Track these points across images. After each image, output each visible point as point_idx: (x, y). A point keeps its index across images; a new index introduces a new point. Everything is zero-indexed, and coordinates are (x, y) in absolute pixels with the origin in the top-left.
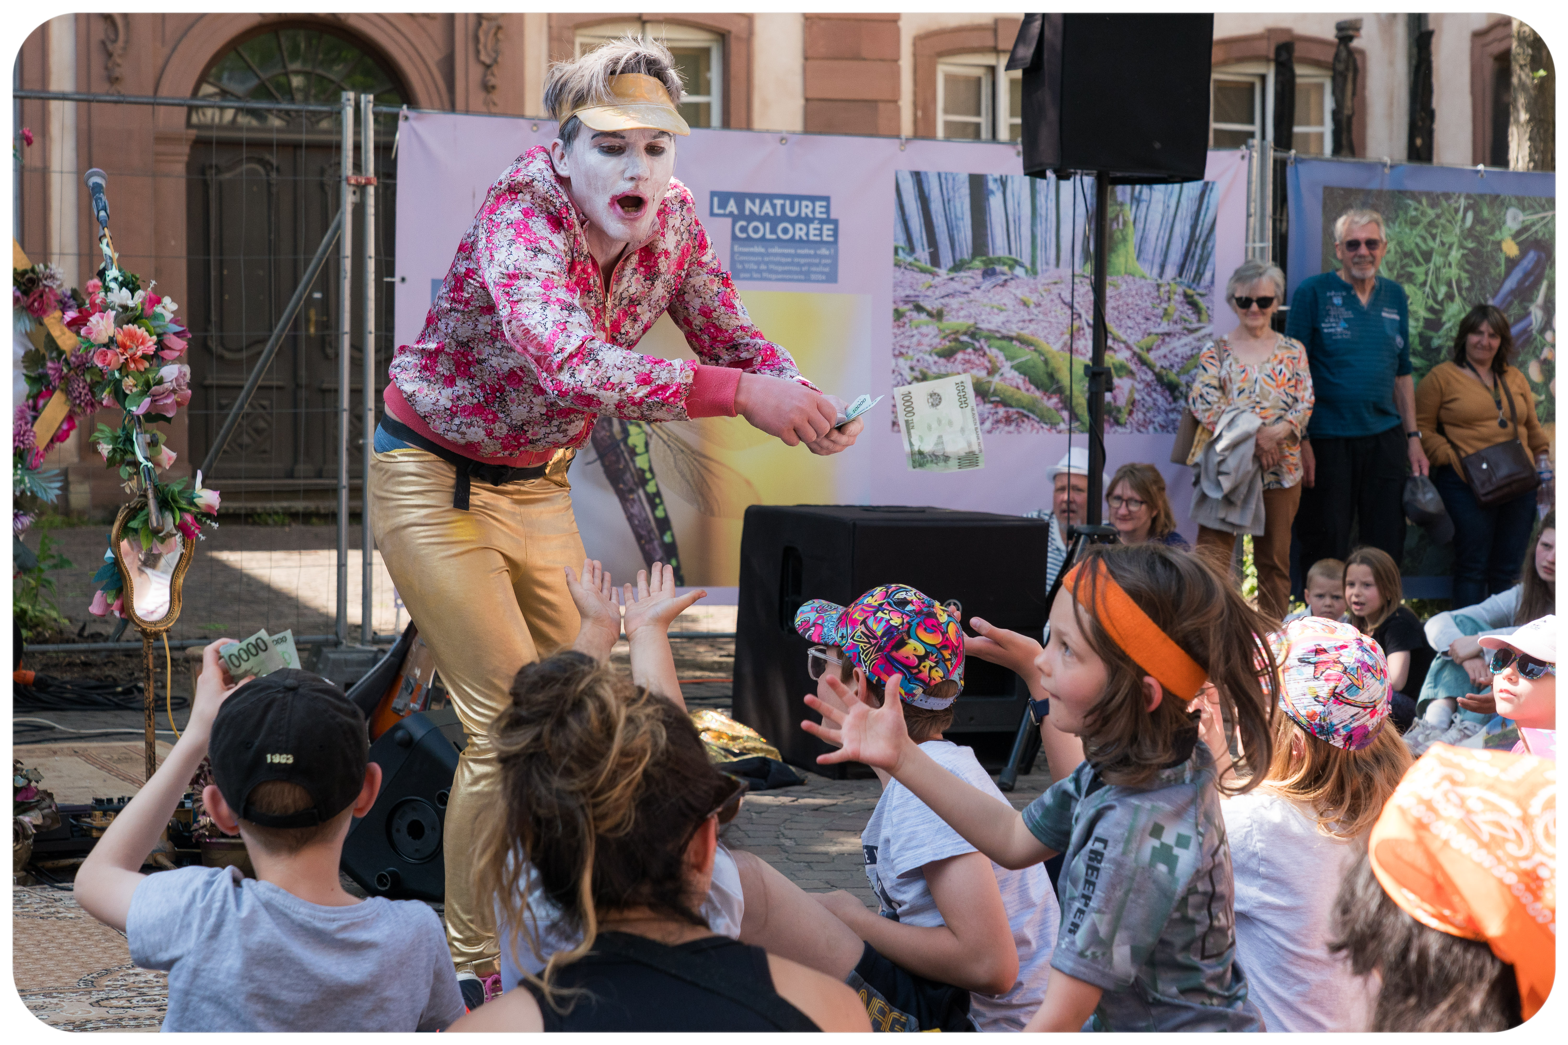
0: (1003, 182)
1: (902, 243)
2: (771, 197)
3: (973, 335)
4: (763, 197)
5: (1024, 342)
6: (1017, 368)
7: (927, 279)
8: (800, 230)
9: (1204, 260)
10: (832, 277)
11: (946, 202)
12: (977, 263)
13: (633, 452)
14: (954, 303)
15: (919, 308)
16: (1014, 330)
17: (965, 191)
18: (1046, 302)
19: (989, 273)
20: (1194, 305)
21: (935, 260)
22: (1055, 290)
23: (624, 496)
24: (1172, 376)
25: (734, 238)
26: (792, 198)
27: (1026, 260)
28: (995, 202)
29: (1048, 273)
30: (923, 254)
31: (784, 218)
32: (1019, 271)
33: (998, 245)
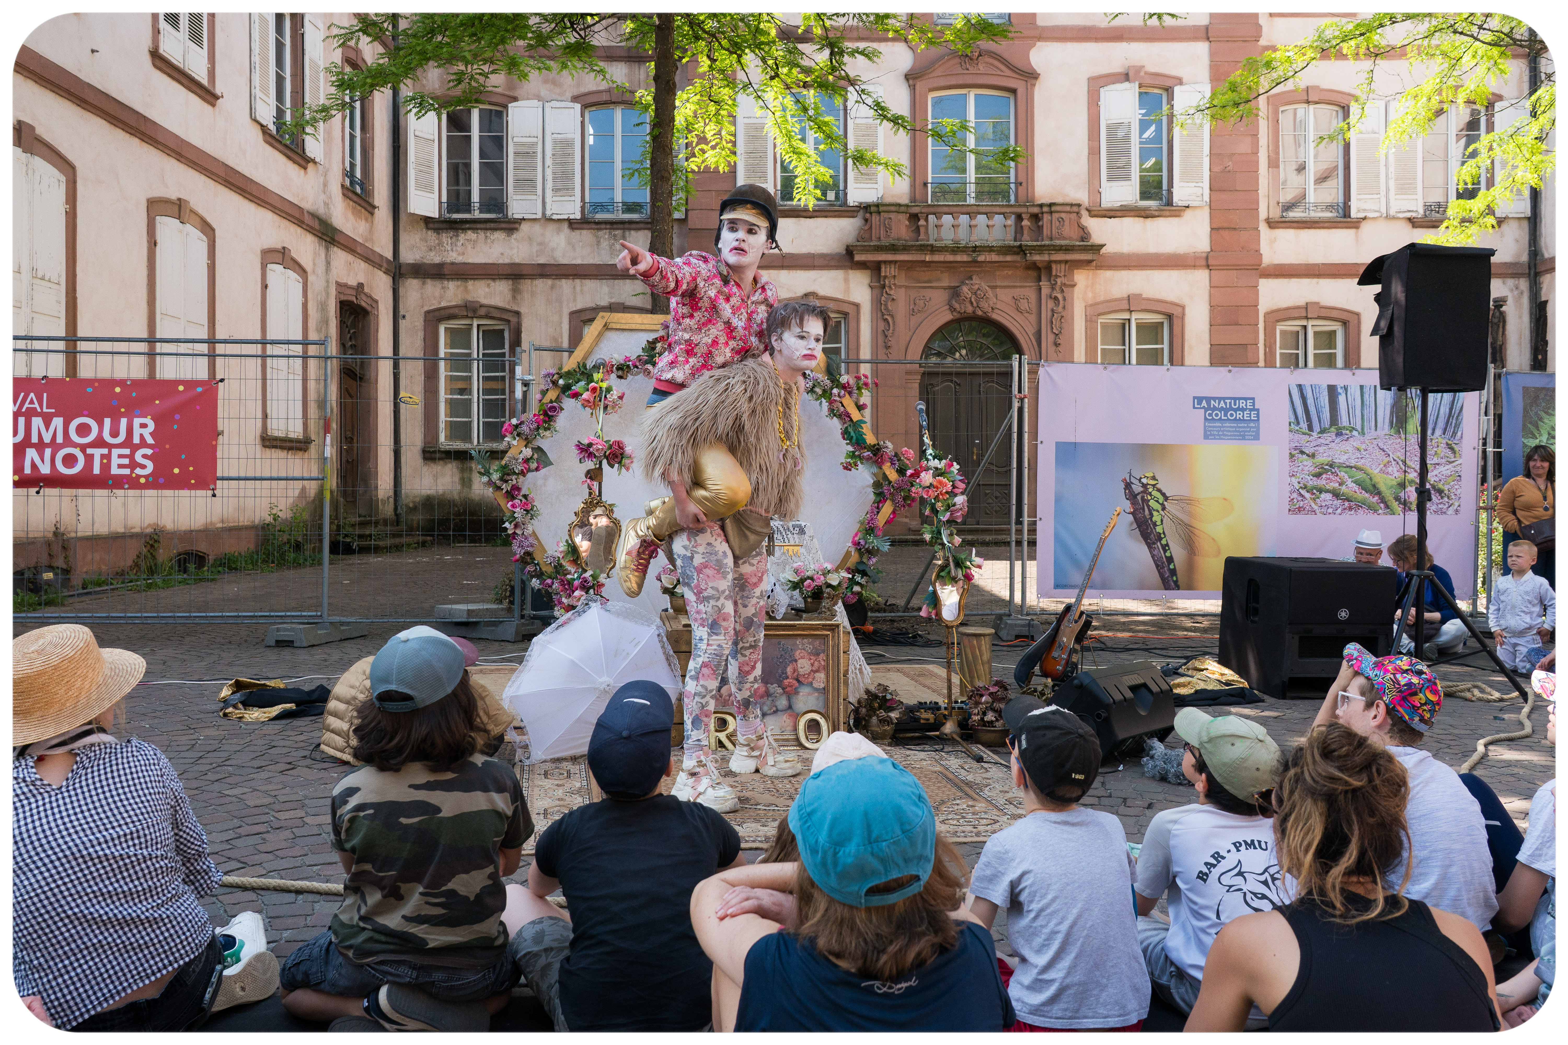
0: (1346, 389)
1: (1293, 420)
2: (1224, 399)
3: (1331, 466)
4: (1220, 399)
5: (1358, 468)
6: (1355, 482)
7: (1307, 438)
8: (1239, 415)
9: (1457, 426)
10: (1256, 437)
11: (1316, 399)
12: (1333, 429)
13: (1155, 525)
14: (1321, 449)
15: (1302, 452)
16: (1353, 463)
17: (1326, 393)
18: (1370, 448)
19: (1339, 434)
20: (1452, 449)
21: (1310, 428)
22: (1375, 442)
23: (1150, 546)
24: (1440, 486)
25: (1206, 419)
26: (1235, 399)
27: (1359, 427)
28: (1342, 399)
29: (1371, 434)
30: (1304, 425)
31: (1231, 409)
32: (1355, 433)
33: (1344, 420)
